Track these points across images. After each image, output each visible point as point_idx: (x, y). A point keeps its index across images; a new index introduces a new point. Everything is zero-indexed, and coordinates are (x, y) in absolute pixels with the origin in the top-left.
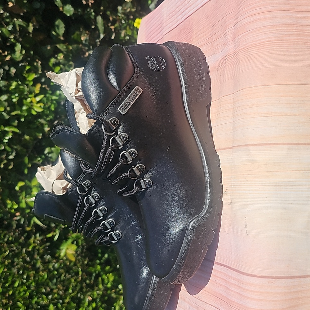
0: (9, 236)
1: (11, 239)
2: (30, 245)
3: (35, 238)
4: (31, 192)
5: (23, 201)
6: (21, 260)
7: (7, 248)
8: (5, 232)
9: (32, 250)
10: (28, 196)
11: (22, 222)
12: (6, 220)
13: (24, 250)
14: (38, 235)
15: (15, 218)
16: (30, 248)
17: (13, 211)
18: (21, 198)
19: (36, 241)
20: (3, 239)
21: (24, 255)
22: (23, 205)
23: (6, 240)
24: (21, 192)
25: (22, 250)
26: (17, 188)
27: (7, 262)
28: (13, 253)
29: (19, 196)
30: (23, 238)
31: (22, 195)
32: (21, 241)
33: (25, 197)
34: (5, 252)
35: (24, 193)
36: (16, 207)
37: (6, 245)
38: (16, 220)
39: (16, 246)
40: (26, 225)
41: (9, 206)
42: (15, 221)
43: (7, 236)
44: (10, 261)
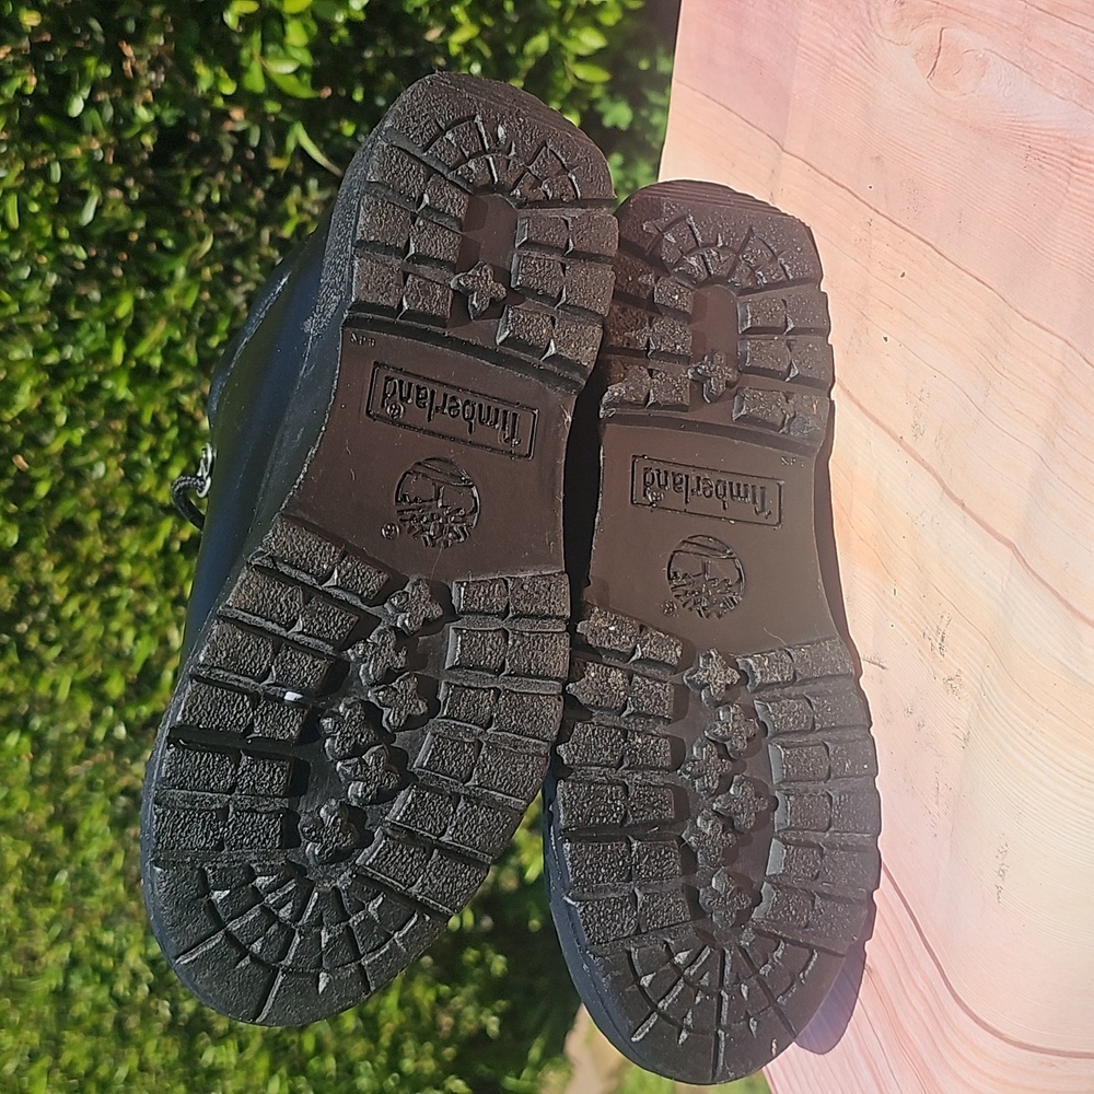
0: (209, 185)
1: (216, 198)
2: (286, 217)
3: (305, 192)
4: (284, 32)
5: (256, 69)
6: (257, 266)
7: (205, 228)
8: (196, 172)
9: (293, 234)
10: (271, 48)
11: (254, 141)
12: (197, 130)
13: (266, 234)
14: (313, 183)
15: (229, 126)
16: (287, 231)
17: (219, 102)
18: (245, 53)
19: (307, 205)
20: (191, 197)
21: (265, 251)
22: (256, 82)
23: (200, 198)
24: (247, 33)
25: (258, 234)
26: (230, 18)
27: (207, 273)
28: (228, 242)
29: (240, 47)
30: (259, 194)
31: (251, 45)
32: (253, 203)
33: (263, 53)
34: (201, 237)
35: (256, 38)
36: (229, 88)
37: (200, 216)
38: (232, 133)
39: (236, 221)
40: (269, 153)
41: (204, 85)
42: (228, 136)
43: (204, 188)
44: (219, 268)
